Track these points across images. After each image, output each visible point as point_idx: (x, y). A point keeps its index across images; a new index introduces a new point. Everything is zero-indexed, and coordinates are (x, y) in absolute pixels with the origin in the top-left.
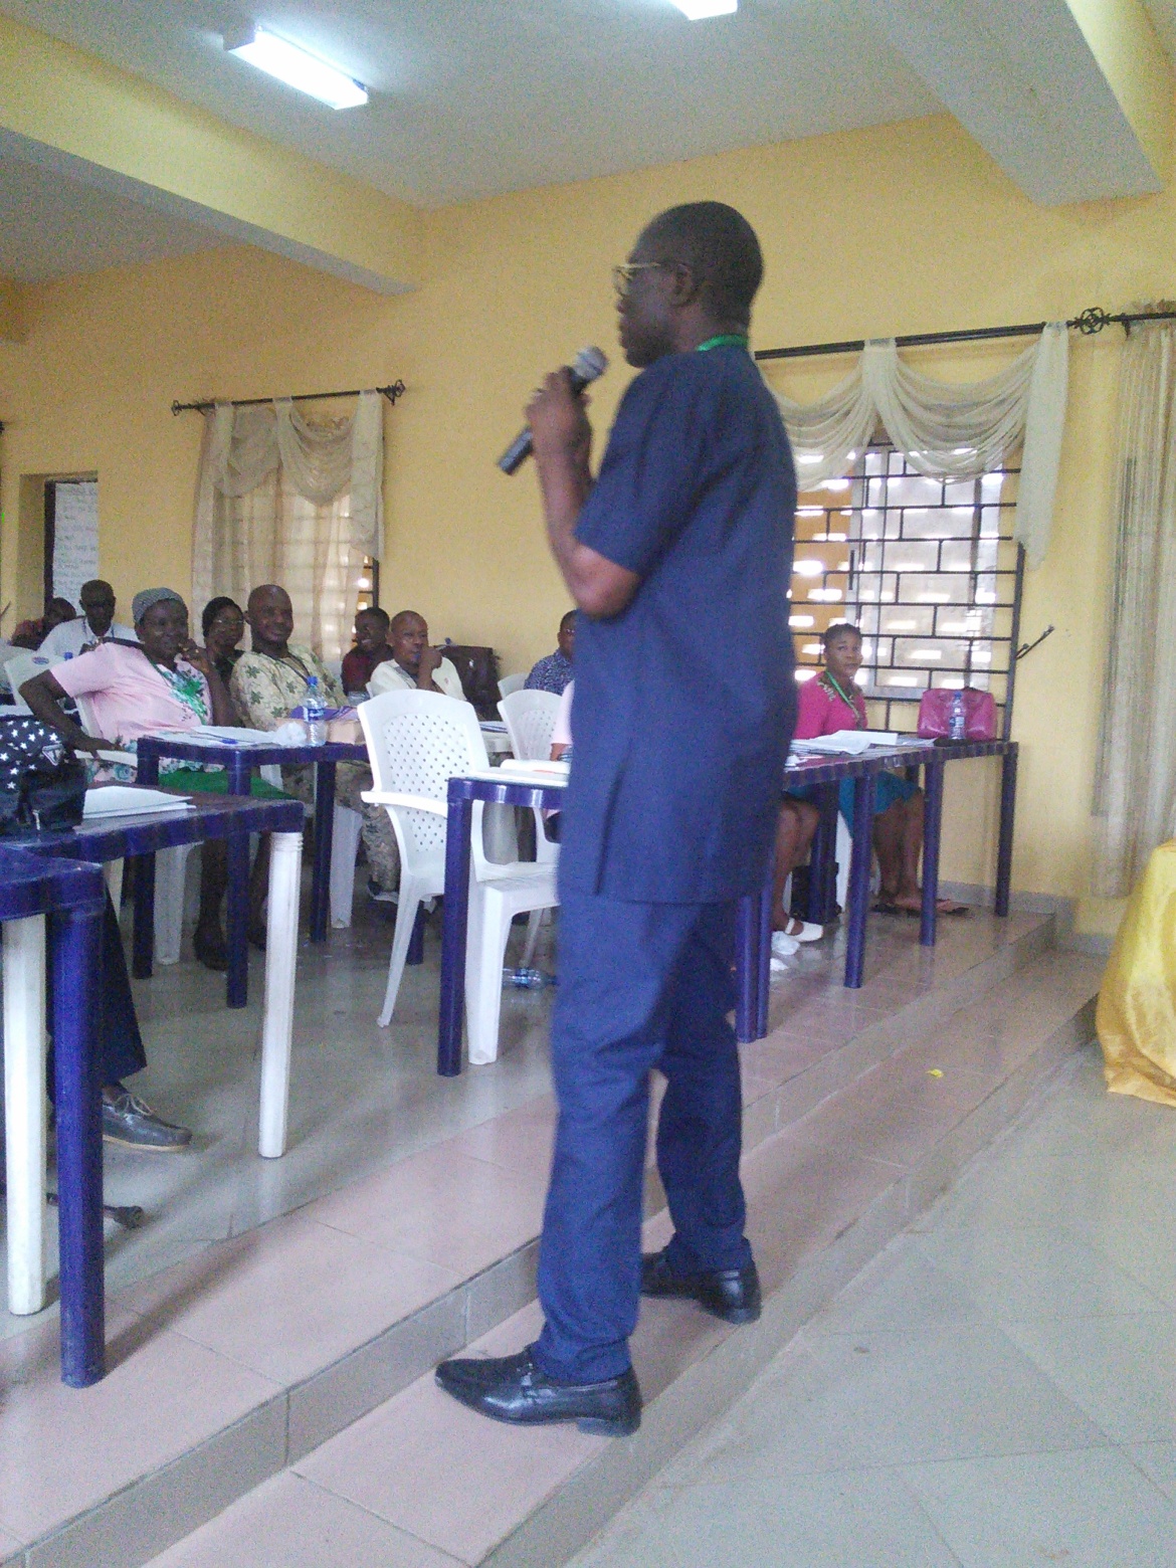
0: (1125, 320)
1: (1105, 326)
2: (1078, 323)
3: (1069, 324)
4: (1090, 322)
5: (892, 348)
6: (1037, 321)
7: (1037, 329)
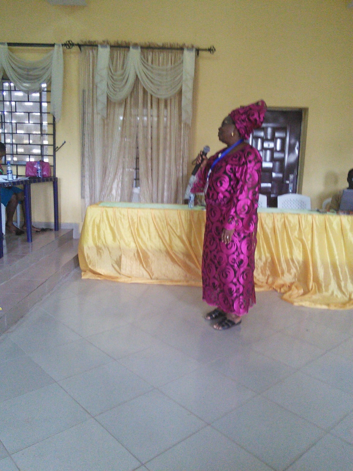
0: (79, 46)
1: (73, 47)
2: (65, 45)
3: (62, 45)
4: (69, 45)
5: (6, 46)
6: (52, 43)
7: (53, 45)
